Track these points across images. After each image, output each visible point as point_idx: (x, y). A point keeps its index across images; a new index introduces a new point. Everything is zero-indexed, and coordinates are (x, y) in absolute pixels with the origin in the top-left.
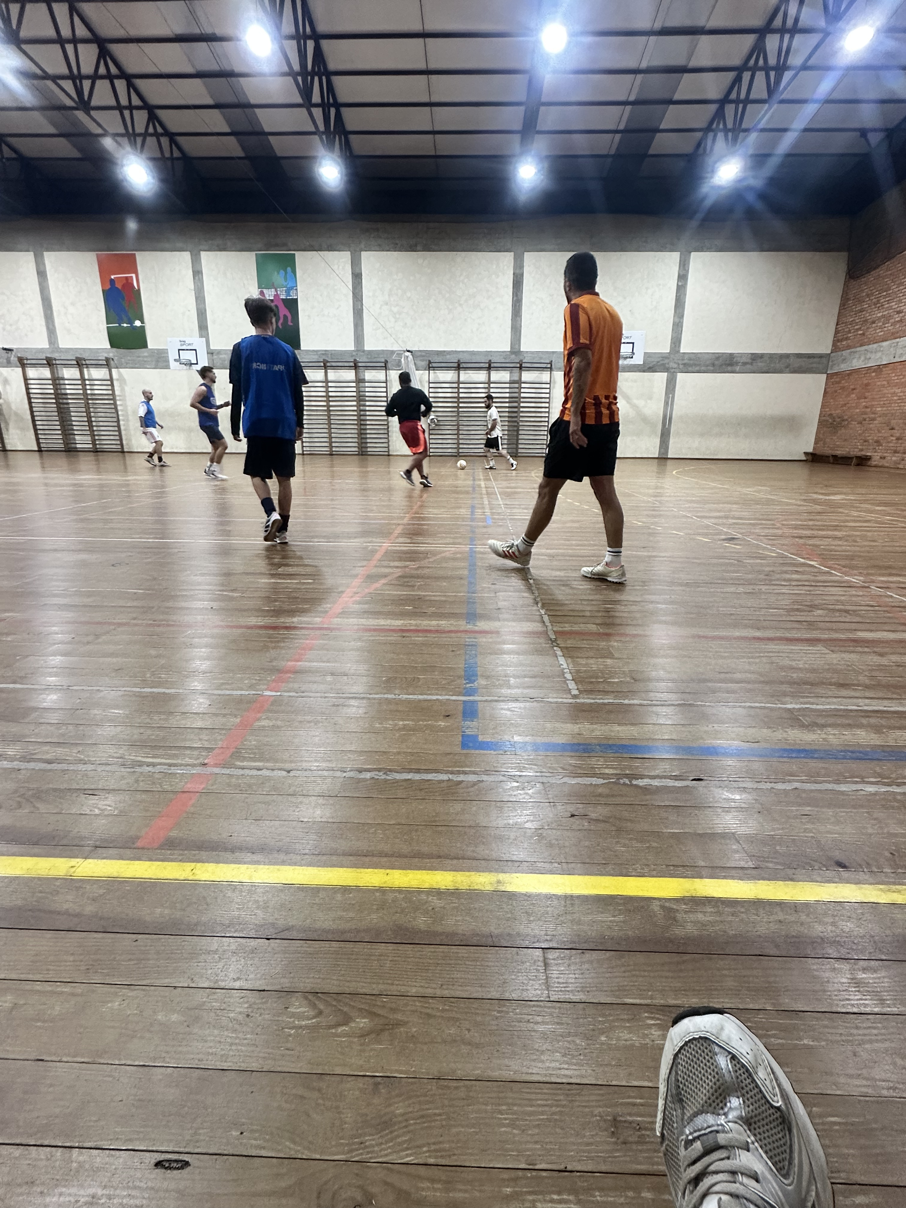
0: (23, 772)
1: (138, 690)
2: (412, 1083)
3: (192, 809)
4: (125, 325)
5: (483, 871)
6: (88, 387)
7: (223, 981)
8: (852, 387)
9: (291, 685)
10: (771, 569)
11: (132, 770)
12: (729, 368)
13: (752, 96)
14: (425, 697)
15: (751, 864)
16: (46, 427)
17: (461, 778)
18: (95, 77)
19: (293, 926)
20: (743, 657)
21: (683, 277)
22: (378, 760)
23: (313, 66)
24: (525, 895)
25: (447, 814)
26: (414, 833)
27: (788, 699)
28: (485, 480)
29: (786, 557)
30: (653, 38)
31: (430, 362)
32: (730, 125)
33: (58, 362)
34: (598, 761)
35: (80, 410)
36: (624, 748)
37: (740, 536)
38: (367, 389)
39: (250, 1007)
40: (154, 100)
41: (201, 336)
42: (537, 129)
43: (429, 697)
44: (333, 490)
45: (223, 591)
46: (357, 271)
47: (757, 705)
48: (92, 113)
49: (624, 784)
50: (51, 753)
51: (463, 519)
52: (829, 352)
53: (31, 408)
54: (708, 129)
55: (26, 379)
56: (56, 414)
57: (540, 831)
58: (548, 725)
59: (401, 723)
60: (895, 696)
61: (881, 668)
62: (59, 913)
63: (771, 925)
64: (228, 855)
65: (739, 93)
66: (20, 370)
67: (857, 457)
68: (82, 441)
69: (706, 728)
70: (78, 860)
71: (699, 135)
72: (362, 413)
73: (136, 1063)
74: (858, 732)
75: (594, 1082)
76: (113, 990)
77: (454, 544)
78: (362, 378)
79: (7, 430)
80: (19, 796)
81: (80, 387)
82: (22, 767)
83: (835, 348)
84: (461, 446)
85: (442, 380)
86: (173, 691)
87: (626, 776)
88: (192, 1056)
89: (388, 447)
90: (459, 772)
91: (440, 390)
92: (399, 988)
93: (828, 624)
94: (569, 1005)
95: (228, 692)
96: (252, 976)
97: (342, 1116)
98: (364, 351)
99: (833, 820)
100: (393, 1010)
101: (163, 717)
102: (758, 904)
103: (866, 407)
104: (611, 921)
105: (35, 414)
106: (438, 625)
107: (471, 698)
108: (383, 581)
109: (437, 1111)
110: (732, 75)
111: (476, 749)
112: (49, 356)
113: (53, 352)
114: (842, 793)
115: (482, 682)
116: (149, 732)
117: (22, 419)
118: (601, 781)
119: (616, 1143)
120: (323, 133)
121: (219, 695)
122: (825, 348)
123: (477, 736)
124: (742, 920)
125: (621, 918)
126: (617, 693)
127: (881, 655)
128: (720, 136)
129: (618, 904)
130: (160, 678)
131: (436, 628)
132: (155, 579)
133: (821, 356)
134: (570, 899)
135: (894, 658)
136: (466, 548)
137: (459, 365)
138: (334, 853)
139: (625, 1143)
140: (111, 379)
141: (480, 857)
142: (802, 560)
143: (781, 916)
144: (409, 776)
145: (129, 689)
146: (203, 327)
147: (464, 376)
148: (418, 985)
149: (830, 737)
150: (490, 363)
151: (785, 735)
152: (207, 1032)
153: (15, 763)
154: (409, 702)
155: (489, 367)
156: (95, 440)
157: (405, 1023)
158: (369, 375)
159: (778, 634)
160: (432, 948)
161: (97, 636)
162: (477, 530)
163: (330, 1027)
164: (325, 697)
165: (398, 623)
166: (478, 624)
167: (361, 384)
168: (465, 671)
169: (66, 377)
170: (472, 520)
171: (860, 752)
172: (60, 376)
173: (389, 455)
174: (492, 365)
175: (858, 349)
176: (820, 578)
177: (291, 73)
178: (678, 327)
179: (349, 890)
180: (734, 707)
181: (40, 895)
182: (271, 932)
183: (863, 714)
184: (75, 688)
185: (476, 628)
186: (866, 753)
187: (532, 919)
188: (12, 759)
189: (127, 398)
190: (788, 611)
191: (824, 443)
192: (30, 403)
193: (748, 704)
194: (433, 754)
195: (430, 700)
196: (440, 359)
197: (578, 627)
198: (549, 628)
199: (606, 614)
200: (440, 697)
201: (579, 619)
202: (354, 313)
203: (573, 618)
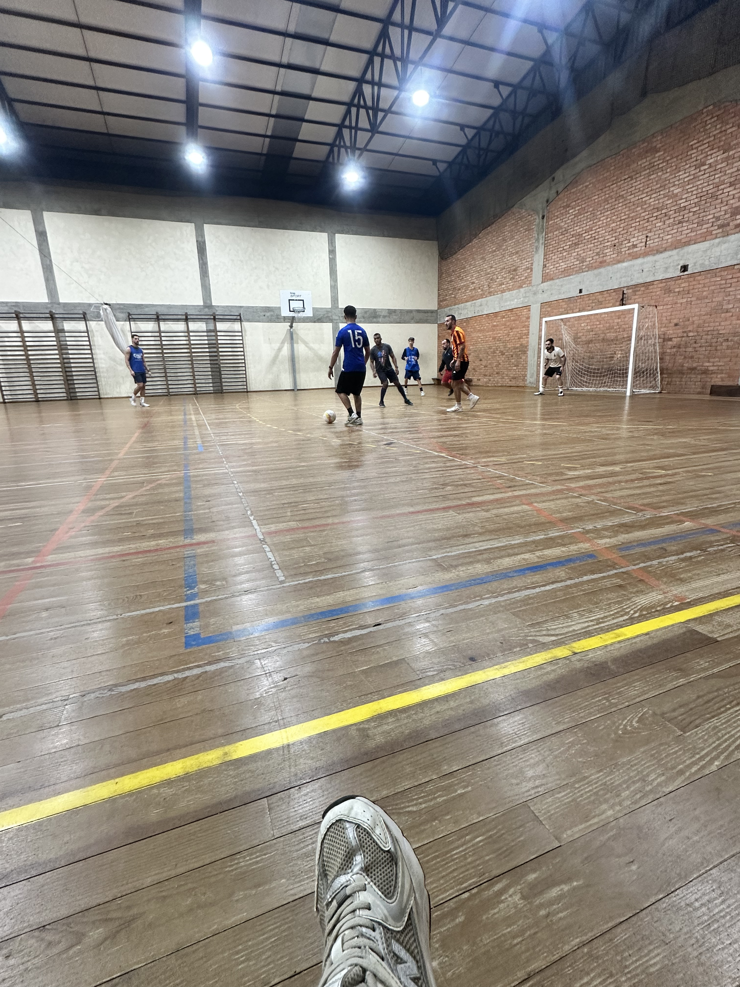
2: (151, 967)
5: (210, 750)
10: (417, 462)
12: (375, 320)
13: (360, 125)
14: (148, 611)
15: (415, 677)
17: (187, 673)
19: (12, 871)
20: (404, 528)
21: (332, 251)
24: (250, 757)
25: (175, 709)
26: (142, 737)
27: (433, 552)
28: (195, 415)
29: (427, 452)
30: (283, 70)
31: (129, 314)
32: (348, 144)
34: (303, 629)
36: (322, 614)
37: (396, 441)
38: (68, 339)
42: (199, 124)
43: (152, 610)
46: (41, 229)
49: (324, 642)
51: (177, 449)
52: (436, 309)
54: (335, 144)
57: (259, 700)
58: (261, 610)
59: (124, 639)
60: (496, 537)
61: (488, 520)
63: (433, 717)
65: (350, 122)
71: (329, 147)
72: (65, 361)
74: (477, 565)
77: (169, 471)
78: (60, 328)
83: (439, 306)
84: (170, 387)
85: (143, 329)
87: (326, 636)
89: (98, 391)
90: (184, 670)
92: (135, 884)
93: (455, 496)
94: (291, 836)
98: (59, 304)
99: (466, 630)
102: (422, 704)
106: (158, 545)
107: (192, 602)
108: (101, 513)
110: (344, 107)
111: (199, 645)
114: (470, 610)
115: (202, 586)
118: (306, 645)
122: (434, 306)
123: (199, 634)
124: (413, 720)
125: (328, 749)
126: (315, 573)
127: (487, 511)
128: (343, 151)
131: (155, 548)
133: (432, 312)
135: (495, 512)
136: (181, 474)
137: (158, 317)
141: (206, 738)
142: (436, 454)
143: (438, 708)
144: (135, 686)
147: (164, 326)
148: (153, 874)
149: (461, 573)
150: (186, 315)
151: (433, 578)
154: (132, 618)
155: (187, 319)
157: (142, 914)
158: (68, 326)
159: (425, 508)
162: (190, 458)
163: (62, 953)
164: (42, 633)
165: (116, 549)
166: (195, 537)
167: (61, 334)
168: (185, 580)
170: (185, 449)
171: (478, 579)
173: (100, 398)
174: (189, 317)
176: (448, 464)
178: (334, 288)
183: (479, 553)
185: (194, 541)
186: (482, 579)
190: (430, 490)
194: (158, 660)
195: (153, 613)
196: (139, 311)
197: (281, 526)
198: (258, 530)
199: (303, 512)
200: (162, 608)
201: (283, 519)
202: (43, 268)
203: (277, 519)
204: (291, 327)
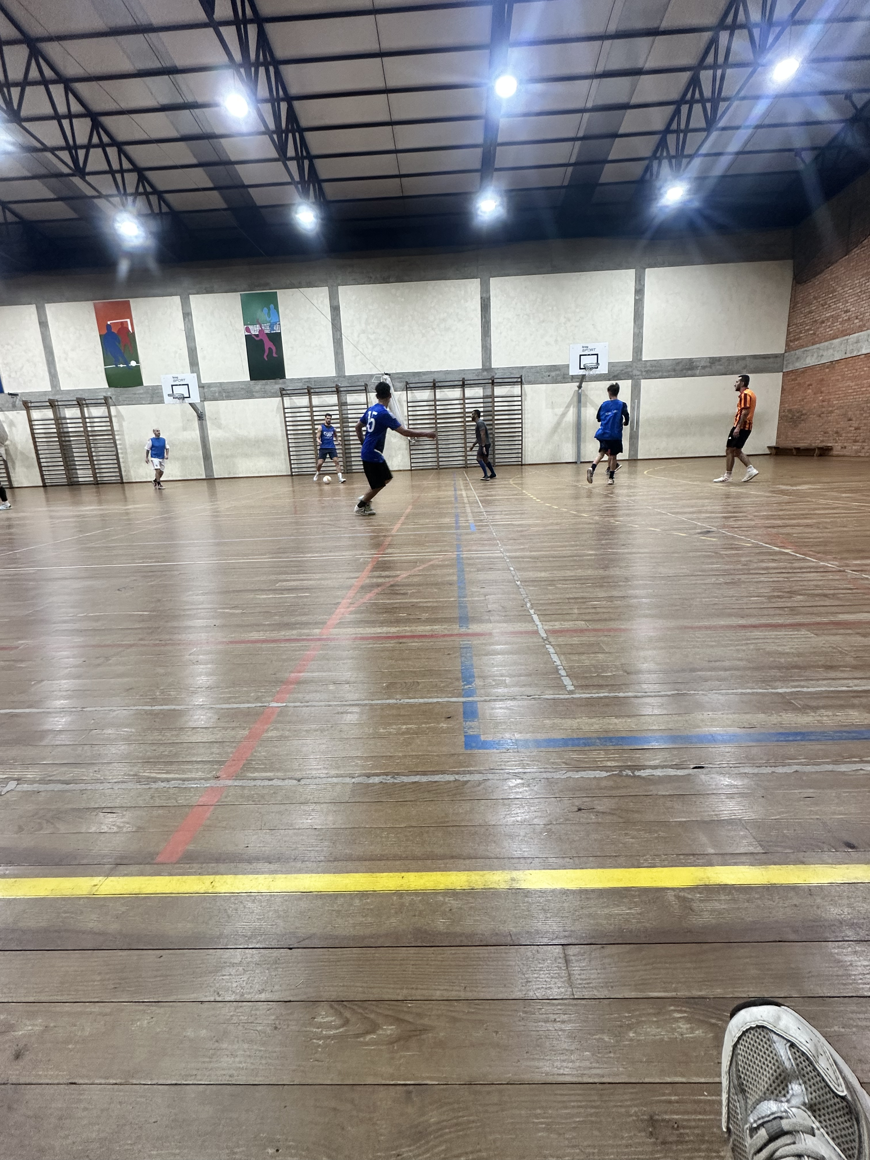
0: (43, 794)
1: (149, 708)
2: (443, 1090)
3: (208, 822)
4: (121, 366)
5: (497, 870)
6: (88, 425)
7: (249, 993)
8: (808, 383)
9: (296, 695)
10: (748, 559)
11: (148, 786)
12: (690, 372)
13: (692, 125)
14: (426, 700)
15: (759, 850)
16: (50, 464)
17: (467, 778)
18: (88, 147)
19: (314, 934)
20: (731, 645)
21: (639, 291)
22: (384, 764)
23: (287, 125)
24: (540, 892)
25: (457, 814)
26: (425, 835)
28: (466, 490)
29: (762, 546)
30: (596, 81)
31: (407, 383)
32: (673, 152)
33: (60, 403)
34: (599, 754)
35: (81, 446)
36: (622, 740)
37: (714, 529)
38: (349, 412)
39: (277, 1018)
40: (142, 163)
41: (192, 372)
42: (496, 166)
43: (430, 700)
44: (323, 507)
45: (224, 608)
46: (335, 304)
47: (749, 691)
48: (87, 178)
49: (627, 775)
50: (70, 773)
51: (449, 528)
52: (783, 352)
53: (36, 447)
54: (654, 156)
55: (30, 421)
56: (59, 451)
57: (549, 827)
58: (547, 721)
59: (404, 727)
61: (866, 648)
62: (84, 933)
63: (788, 909)
64: (245, 866)
65: (679, 124)
66: (24, 413)
67: (819, 448)
68: (84, 475)
69: (701, 717)
70: (100, 878)
71: (646, 162)
72: (346, 434)
73: (169, 1082)
74: (851, 712)
75: (627, 1080)
76: (141, 1008)
77: (441, 551)
78: (344, 401)
79: (14, 469)
80: (39, 818)
81: (81, 425)
82: (42, 789)
83: (789, 348)
84: (441, 459)
85: (419, 399)
86: (182, 707)
87: (629, 767)
88: (223, 1072)
90: (464, 773)
91: (418, 408)
92: (425, 992)
93: (809, 609)
94: (593, 1002)
95: (235, 706)
96: (277, 987)
97: (377, 1128)
98: (345, 377)
99: (836, 801)
100: (419, 1015)
101: (174, 733)
102: (770, 889)
103: (823, 401)
104: (627, 914)
105: (40, 452)
106: (433, 631)
107: (470, 699)
108: (378, 591)
109: (471, 1118)
110: (672, 108)
111: (479, 748)
112: (51, 398)
113: (55, 394)
114: (843, 773)
115: (478, 682)
116: (162, 749)
117: (27, 458)
118: (604, 774)
119: (655, 1144)
120: (298, 183)
121: (227, 709)
122: (779, 349)
123: (479, 736)
124: (758, 907)
125: (638, 910)
126: (613, 687)
127: (864, 636)
128: (665, 163)
129: (634, 896)
130: (169, 695)
131: (430, 633)
132: (159, 601)
133: (776, 356)
134: (584, 893)
136: (454, 555)
137: (434, 384)
138: (349, 858)
139: (664, 1143)
140: (110, 416)
141: (492, 855)
142: (777, 549)
143: (796, 901)
144: (416, 779)
145: (140, 708)
146: (194, 364)
147: (440, 394)
148: (442, 988)
149: (825, 718)
150: (463, 380)
151: (779, 720)
152: (236, 1047)
153: (36, 785)
154: (411, 706)
155: (464, 385)
156: (96, 473)
157: (432, 1028)
158: (350, 398)
159: (763, 621)
160: (454, 950)
161: (107, 658)
162: (461, 538)
163: (358, 1036)
164: (329, 706)
165: (394, 630)
166: (470, 627)
167: (343, 407)
168: (462, 673)
169: (67, 416)
170: (458, 528)
172: (62, 416)
174: (466, 383)
175: (810, 348)
177: (267, 132)
178: (638, 337)
179: (367, 894)
180: (727, 694)
181: (64, 915)
182: (293, 943)
183: (855, 694)
184: (88, 709)
185: (470, 631)
187: (549, 915)
188: (32, 782)
189: (125, 433)
190: (770, 598)
191: (787, 437)
192: (35, 442)
193: (740, 691)
194: (437, 756)
195: (431, 703)
196: (416, 380)
197: (567, 625)
198: (540, 626)
199: (593, 611)
200: (439, 700)
201: (568, 617)
202: (334, 342)
203: (562, 616)
204: (580, 387)
